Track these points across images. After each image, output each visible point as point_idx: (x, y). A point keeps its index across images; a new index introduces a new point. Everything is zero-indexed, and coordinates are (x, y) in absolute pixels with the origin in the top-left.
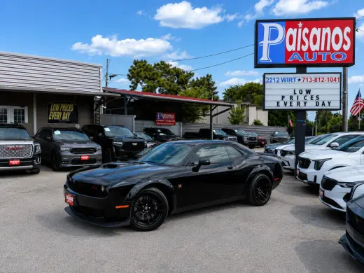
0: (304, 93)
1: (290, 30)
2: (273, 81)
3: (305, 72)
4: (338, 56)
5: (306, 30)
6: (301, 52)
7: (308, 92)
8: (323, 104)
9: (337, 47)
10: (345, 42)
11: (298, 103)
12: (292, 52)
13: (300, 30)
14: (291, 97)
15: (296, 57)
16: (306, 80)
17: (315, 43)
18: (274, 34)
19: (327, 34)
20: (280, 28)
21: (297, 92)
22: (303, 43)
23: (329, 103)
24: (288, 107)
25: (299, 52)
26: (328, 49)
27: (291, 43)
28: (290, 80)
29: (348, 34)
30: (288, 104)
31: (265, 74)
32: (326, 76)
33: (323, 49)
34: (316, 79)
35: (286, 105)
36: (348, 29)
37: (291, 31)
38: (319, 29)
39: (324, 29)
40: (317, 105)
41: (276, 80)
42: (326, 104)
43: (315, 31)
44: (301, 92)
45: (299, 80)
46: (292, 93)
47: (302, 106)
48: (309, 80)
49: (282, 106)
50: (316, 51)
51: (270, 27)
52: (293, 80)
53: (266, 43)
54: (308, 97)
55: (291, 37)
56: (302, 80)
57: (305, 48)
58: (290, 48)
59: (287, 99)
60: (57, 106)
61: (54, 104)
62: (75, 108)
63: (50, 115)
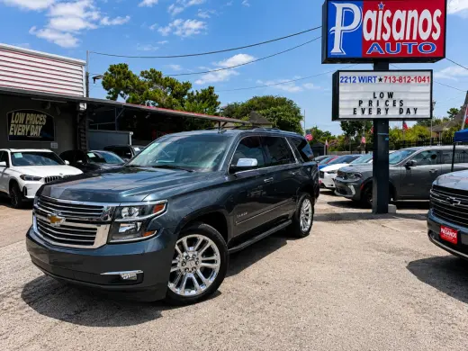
0: (386, 96)
1: (369, 12)
2: (348, 80)
3: (387, 70)
4: (427, 48)
5: (388, 13)
6: (382, 42)
7: (390, 95)
8: (408, 111)
9: (424, 36)
10: (434, 29)
11: (379, 111)
12: (371, 41)
13: (381, 12)
14: (370, 102)
15: (375, 49)
16: (388, 80)
17: (398, 30)
18: (348, 17)
19: (413, 19)
20: (356, 10)
21: (377, 95)
22: (384, 30)
23: (415, 110)
24: (366, 114)
25: (378, 41)
26: (415, 38)
27: (369, 30)
28: (369, 79)
29: (438, 19)
30: (366, 112)
31: (339, 71)
32: (413, 75)
33: (408, 38)
34: (400, 79)
35: (363, 112)
36: (438, 13)
37: (370, 15)
38: (404, 12)
39: (410, 12)
40: (401, 113)
41: (352, 80)
42: (412, 111)
43: (399, 15)
44: (382, 95)
45: (380, 80)
46: (371, 97)
47: (383, 115)
48: (392, 79)
49: (359, 115)
50: (399, 41)
51: (344, 8)
52: (373, 80)
53: (338, 29)
54: (390, 103)
55: (370, 22)
56: (383, 81)
57: (386, 37)
58: (368, 36)
59: (365, 105)
60: (21, 117)
61: (16, 113)
62: (49, 119)
63: (12, 129)
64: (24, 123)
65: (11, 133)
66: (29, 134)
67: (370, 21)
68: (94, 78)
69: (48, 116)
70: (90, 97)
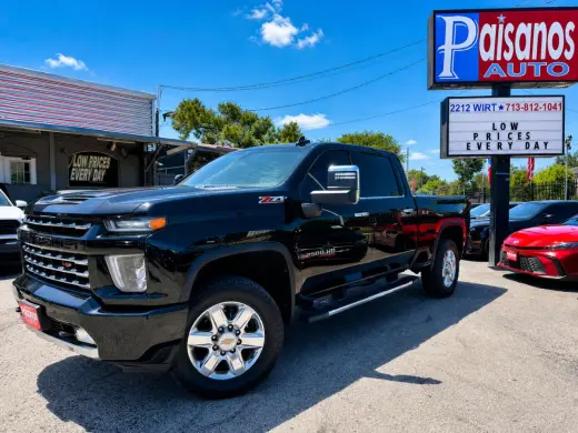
0: (509, 128)
1: (486, 27)
2: (461, 109)
3: (507, 95)
4: (558, 69)
5: (510, 27)
6: (503, 63)
7: (514, 126)
8: (537, 146)
9: (555, 55)
11: (499, 146)
12: (489, 63)
13: (501, 26)
14: (488, 136)
15: (495, 70)
16: (511, 107)
17: (522, 48)
18: (461, 33)
19: (540, 33)
20: (470, 23)
21: (498, 126)
22: (505, 48)
23: (546, 144)
24: (484, 150)
25: (499, 62)
26: (543, 56)
27: (487, 49)
28: (487, 108)
29: (571, 33)
30: (484, 147)
31: (449, 98)
32: (541, 100)
33: (534, 57)
34: (526, 106)
35: (479, 148)
36: (571, 26)
38: (530, 25)
39: (536, 25)
40: (526, 148)
41: (466, 108)
42: (541, 145)
43: (524, 29)
44: (503, 126)
45: (501, 108)
46: (490, 129)
47: (505, 150)
48: (516, 107)
49: (474, 150)
51: (454, 23)
52: (492, 108)
53: (448, 48)
54: (514, 136)
56: (505, 109)
57: (508, 56)
58: (486, 56)
59: (482, 138)
60: (84, 160)
61: (78, 155)
62: (113, 162)
63: (73, 174)
64: (87, 167)
65: (72, 179)
66: (91, 179)
67: (487, 37)
68: (165, 116)
69: (112, 159)
70: (161, 135)
